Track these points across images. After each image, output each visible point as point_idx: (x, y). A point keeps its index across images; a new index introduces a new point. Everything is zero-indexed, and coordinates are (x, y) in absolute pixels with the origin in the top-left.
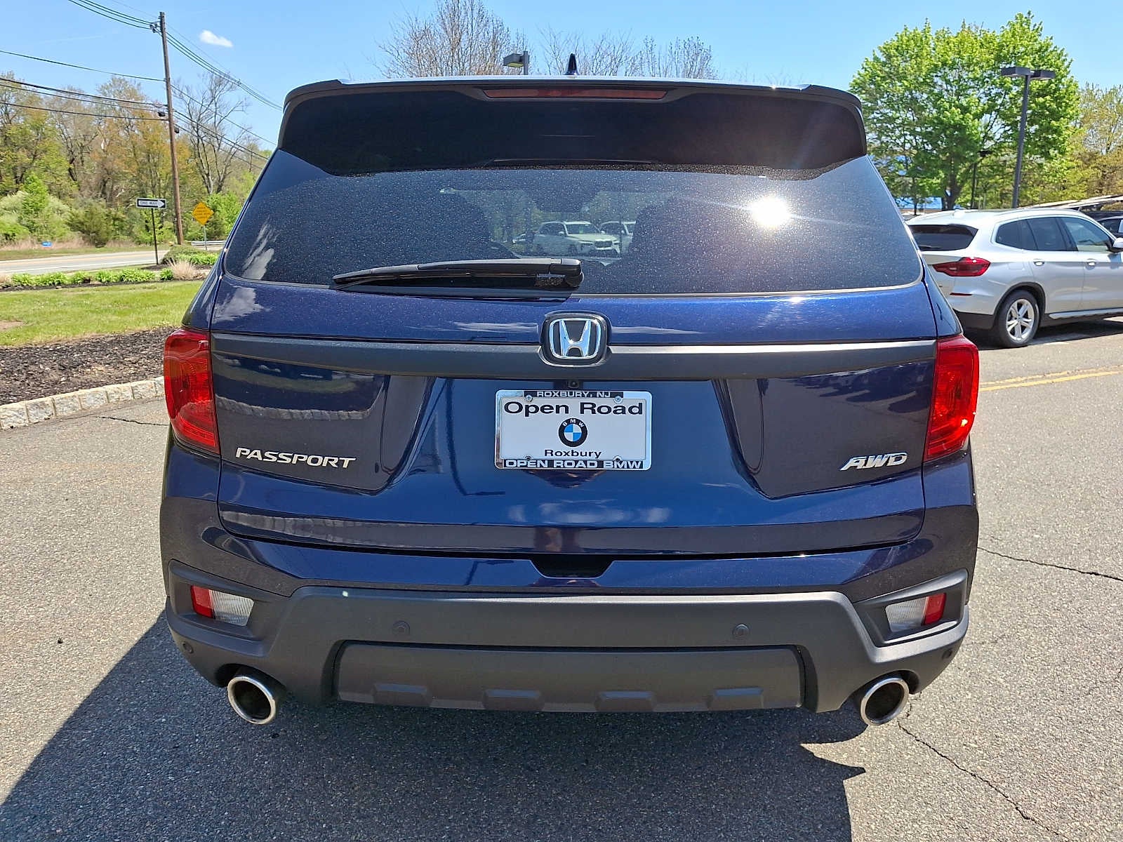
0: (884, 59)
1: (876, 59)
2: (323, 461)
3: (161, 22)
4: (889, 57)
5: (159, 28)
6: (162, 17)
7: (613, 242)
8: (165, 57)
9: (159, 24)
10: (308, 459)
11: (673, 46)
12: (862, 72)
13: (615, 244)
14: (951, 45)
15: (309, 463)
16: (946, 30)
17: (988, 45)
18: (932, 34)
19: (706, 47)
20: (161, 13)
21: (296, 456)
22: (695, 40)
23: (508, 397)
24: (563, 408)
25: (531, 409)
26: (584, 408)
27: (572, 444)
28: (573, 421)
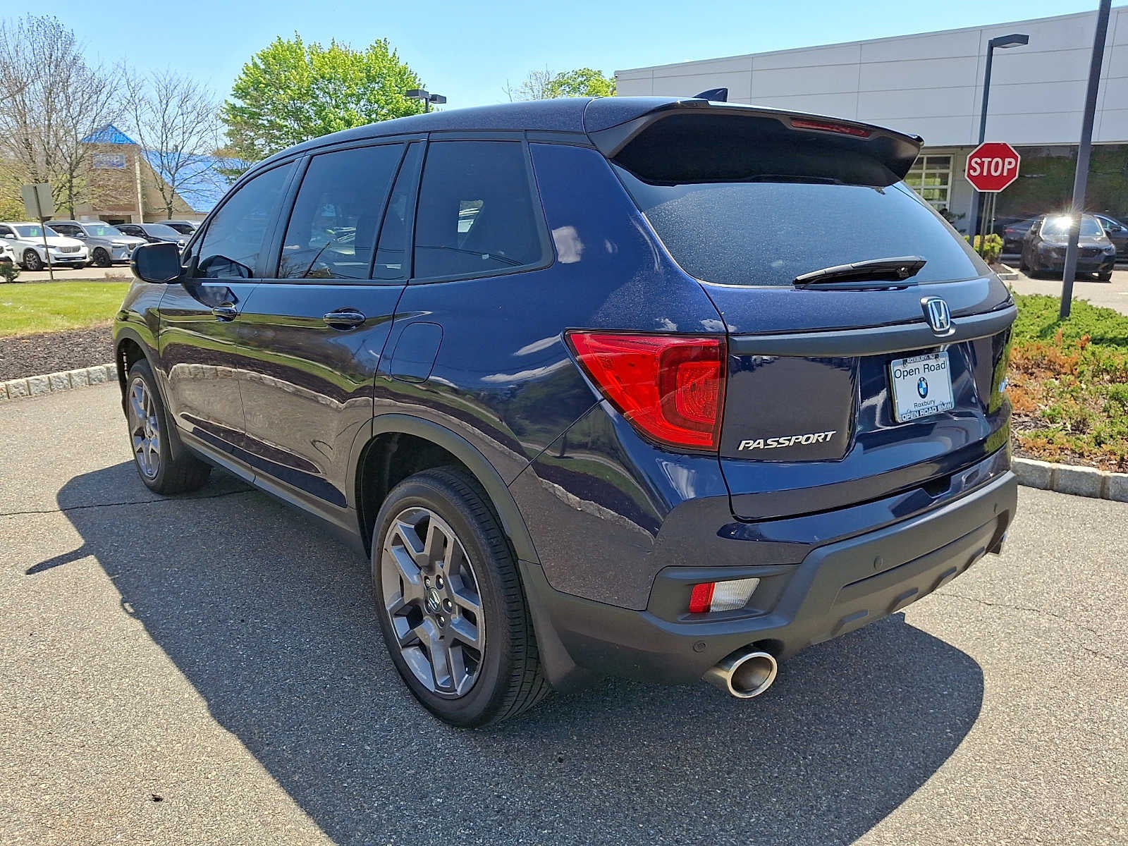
0: (263, 67)
1: (255, 65)
2: (813, 438)
4: (267, 64)
7: (5, 248)
10: (802, 439)
11: (24, 22)
12: (243, 77)
13: (8, 250)
14: (326, 59)
15: (803, 443)
16: (318, 45)
17: (358, 64)
18: (305, 46)
19: (67, 29)
21: (794, 438)
22: (52, 19)
23: (896, 366)
24: (917, 370)
25: (905, 373)
26: (925, 369)
27: (923, 397)
28: (922, 379)
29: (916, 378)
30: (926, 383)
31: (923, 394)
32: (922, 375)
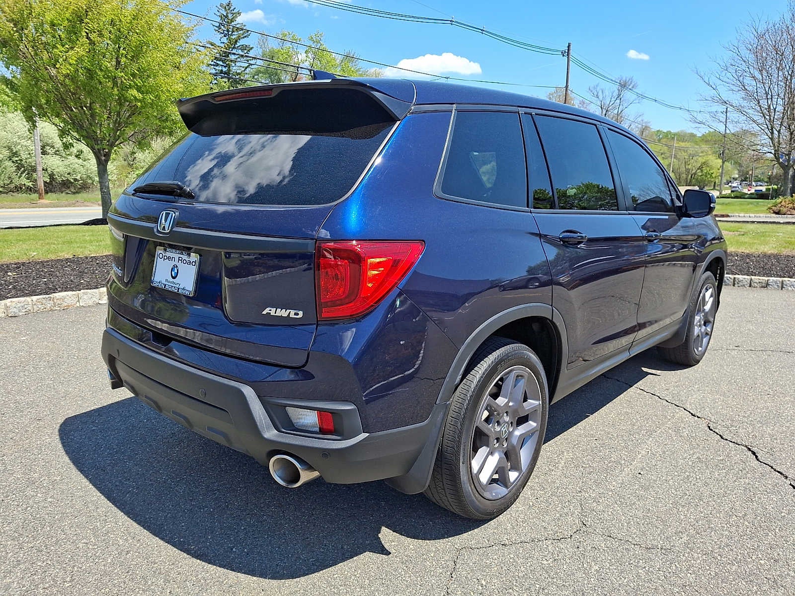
3: (568, 50)
5: (566, 54)
6: (569, 46)
8: (567, 72)
9: (567, 51)
20: (569, 43)
23: (159, 251)
24: (173, 259)
25: (165, 258)
26: (179, 260)
27: (174, 278)
28: (175, 266)
29: (172, 263)
30: (178, 270)
31: (173, 275)
32: (176, 263)
